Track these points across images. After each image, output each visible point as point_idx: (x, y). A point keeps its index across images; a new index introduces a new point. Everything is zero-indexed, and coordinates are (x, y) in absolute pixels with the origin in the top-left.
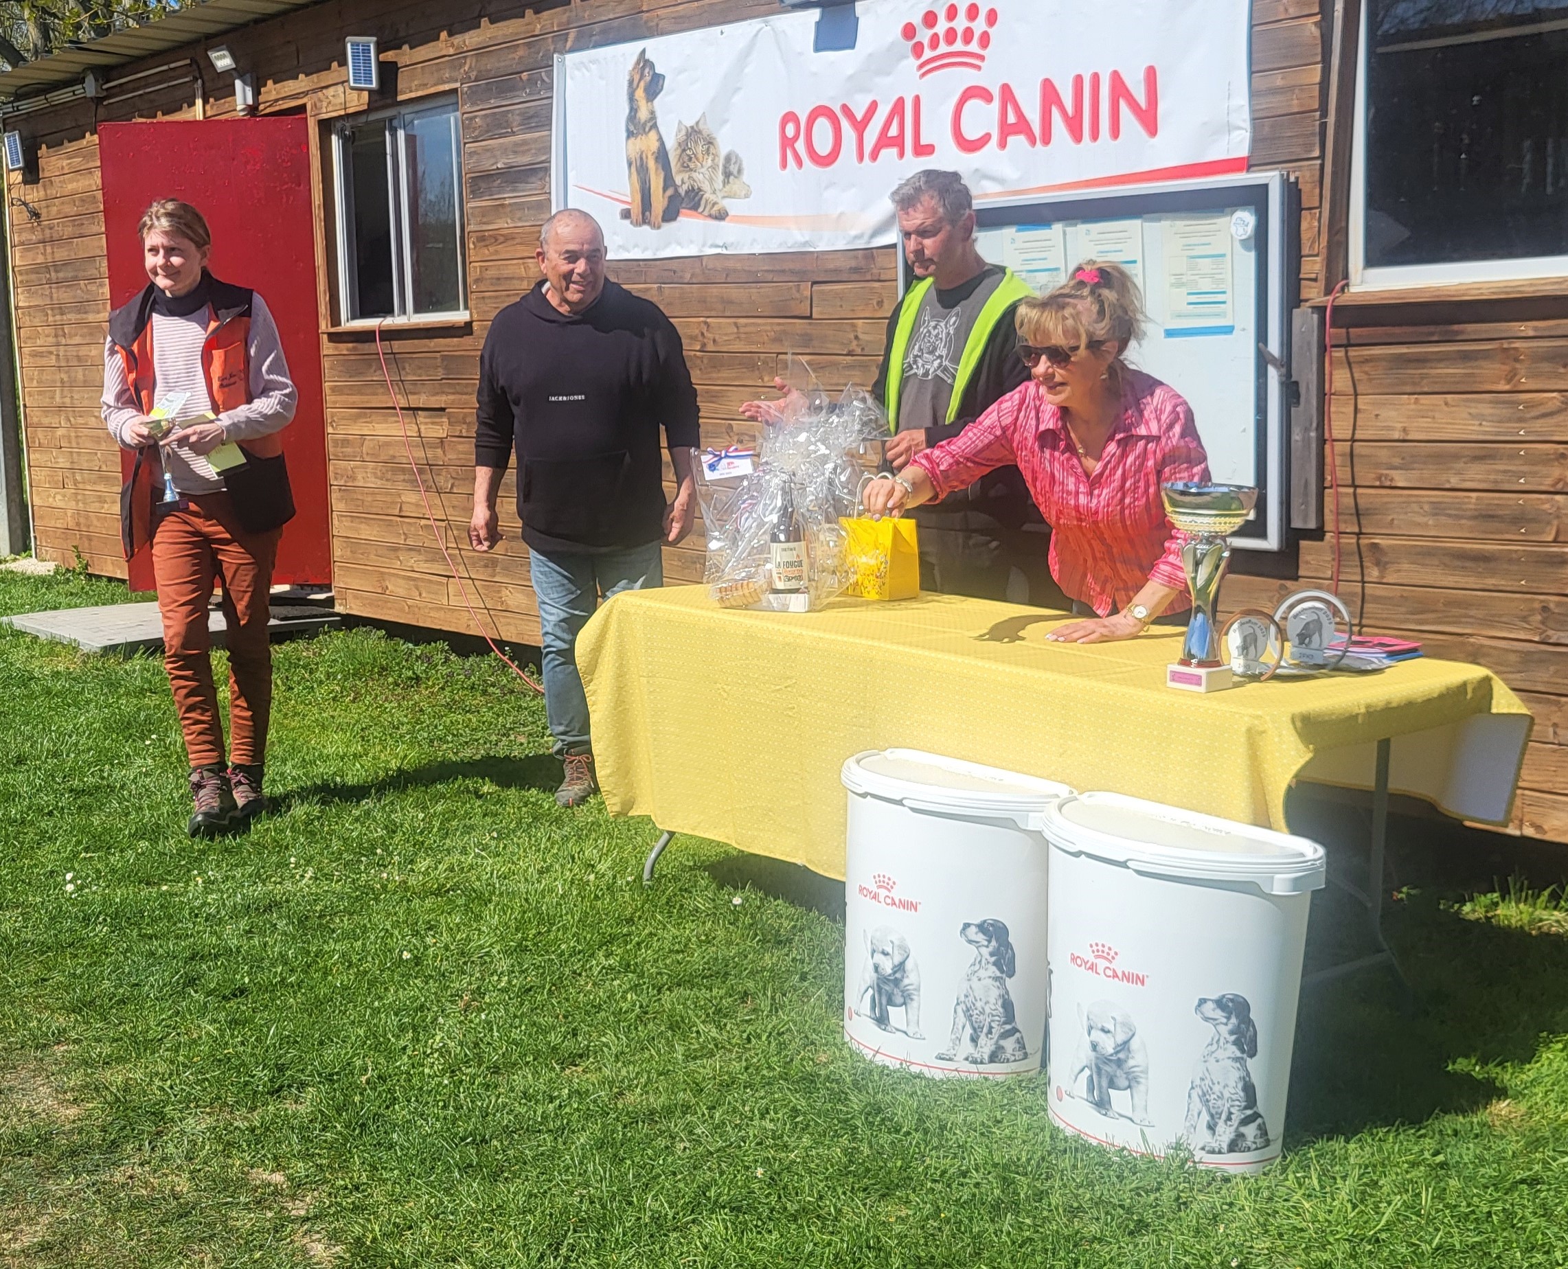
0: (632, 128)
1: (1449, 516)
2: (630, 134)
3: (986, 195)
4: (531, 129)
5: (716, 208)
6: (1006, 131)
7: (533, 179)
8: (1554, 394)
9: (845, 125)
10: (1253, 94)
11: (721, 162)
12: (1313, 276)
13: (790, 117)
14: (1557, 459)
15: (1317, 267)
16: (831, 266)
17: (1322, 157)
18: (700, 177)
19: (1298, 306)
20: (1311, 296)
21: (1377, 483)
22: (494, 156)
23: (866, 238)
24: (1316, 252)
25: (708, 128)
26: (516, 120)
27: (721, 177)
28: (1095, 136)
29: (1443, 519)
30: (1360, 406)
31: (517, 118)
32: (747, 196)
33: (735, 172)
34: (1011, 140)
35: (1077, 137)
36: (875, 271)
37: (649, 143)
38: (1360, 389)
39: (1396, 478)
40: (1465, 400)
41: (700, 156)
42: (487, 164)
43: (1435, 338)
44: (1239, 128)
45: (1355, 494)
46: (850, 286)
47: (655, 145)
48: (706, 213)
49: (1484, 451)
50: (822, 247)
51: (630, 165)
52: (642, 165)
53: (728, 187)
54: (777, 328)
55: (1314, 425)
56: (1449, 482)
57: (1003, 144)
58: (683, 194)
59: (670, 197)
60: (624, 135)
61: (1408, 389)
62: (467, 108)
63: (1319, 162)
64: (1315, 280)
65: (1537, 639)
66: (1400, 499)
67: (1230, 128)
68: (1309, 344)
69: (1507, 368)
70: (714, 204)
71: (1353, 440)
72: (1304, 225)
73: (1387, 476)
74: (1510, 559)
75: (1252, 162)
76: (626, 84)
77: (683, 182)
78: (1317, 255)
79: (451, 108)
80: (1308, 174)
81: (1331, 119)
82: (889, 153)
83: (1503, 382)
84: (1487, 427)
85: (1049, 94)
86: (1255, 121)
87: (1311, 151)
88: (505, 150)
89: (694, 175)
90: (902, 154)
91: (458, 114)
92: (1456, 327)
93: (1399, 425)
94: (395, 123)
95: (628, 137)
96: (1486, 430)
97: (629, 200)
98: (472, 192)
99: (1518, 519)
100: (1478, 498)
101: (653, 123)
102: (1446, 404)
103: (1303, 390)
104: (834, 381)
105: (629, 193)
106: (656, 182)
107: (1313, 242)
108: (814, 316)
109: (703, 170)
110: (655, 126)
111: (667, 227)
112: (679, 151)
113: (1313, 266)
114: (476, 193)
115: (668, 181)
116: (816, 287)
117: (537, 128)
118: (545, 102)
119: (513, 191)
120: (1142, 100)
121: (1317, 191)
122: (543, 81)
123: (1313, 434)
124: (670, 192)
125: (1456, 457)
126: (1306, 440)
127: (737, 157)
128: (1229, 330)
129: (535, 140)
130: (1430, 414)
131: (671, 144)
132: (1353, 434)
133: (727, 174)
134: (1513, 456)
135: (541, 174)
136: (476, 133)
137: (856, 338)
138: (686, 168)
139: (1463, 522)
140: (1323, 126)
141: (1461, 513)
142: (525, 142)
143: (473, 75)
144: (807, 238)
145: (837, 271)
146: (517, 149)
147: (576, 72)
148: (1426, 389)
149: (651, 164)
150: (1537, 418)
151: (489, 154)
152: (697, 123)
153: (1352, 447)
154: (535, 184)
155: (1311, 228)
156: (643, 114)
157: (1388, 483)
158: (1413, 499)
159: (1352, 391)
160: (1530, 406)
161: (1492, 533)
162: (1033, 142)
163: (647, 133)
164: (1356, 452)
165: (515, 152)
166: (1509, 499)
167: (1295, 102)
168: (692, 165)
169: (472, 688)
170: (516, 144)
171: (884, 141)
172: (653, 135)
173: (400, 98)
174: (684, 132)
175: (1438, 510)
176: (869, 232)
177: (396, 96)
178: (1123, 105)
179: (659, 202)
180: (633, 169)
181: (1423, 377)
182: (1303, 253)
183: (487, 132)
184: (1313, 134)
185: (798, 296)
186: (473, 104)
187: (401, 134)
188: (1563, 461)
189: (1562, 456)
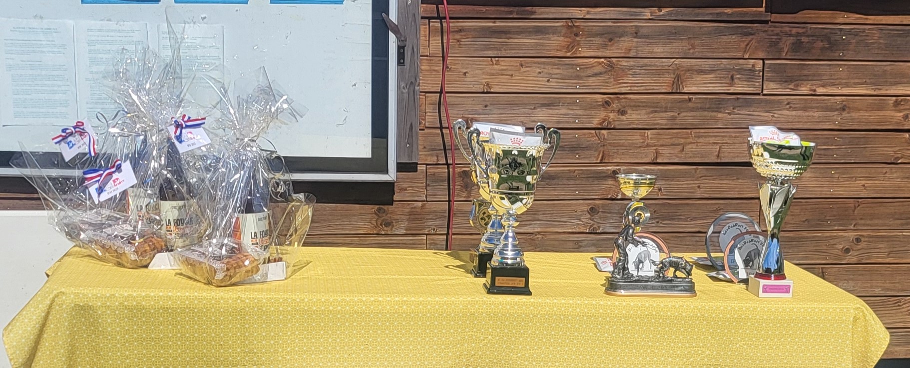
8: (602, 60)
14: (603, 106)
30: (450, 66)
38: (451, 52)
40: (537, 63)
43: (514, 16)
49: (549, 99)
55: (418, 81)
61: (492, 53)
65: (587, 231)
68: (414, 15)
69: (569, 40)
73: (472, 119)
74: (569, 176)
83: (565, 50)
84: (553, 83)
92: (530, 9)
93: (483, 81)
99: (575, 148)
102: (521, 65)
103: (408, 52)
123: (417, 88)
126: (412, 93)
130: (508, 73)
134: (571, 103)
148: (506, 54)
150: (590, 76)
160: (584, 67)
161: (555, 159)
166: (570, 134)
181: (504, 44)
188: (607, 106)
189: (607, 103)
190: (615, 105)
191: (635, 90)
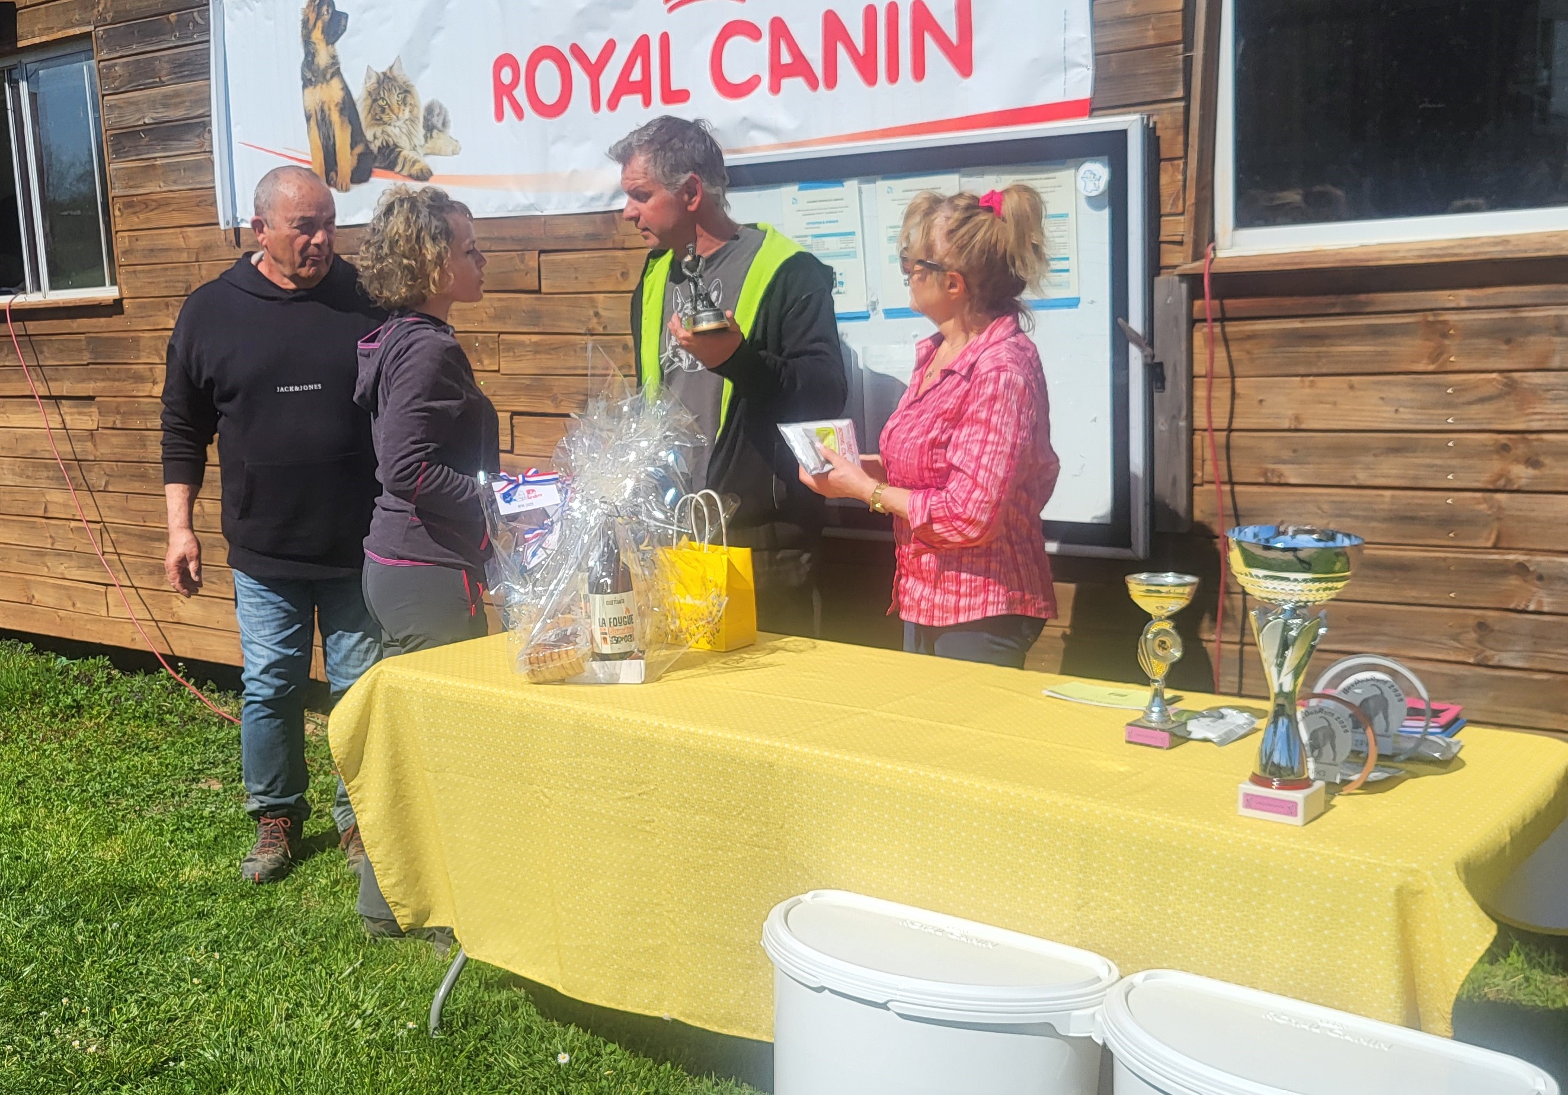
0: (309, 75)
1: (1356, 517)
2: (307, 83)
3: (756, 148)
4: (183, 79)
5: (417, 167)
6: (779, 73)
7: (188, 137)
8: (1494, 375)
9: (575, 67)
10: (1097, 25)
11: (421, 113)
12: (1178, 238)
13: (506, 60)
14: (1497, 452)
15: (1181, 229)
16: (563, 232)
17: (1187, 97)
18: (396, 132)
19: (1159, 274)
20: (1175, 262)
21: (1262, 480)
22: (138, 111)
23: (606, 199)
24: (1180, 209)
25: (405, 74)
26: (164, 68)
27: (421, 131)
28: (893, 76)
29: (1348, 522)
30: (1238, 390)
31: (166, 65)
32: (454, 153)
33: (439, 125)
34: (785, 83)
35: (870, 77)
36: (616, 237)
37: (332, 92)
38: (1238, 370)
39: (1286, 473)
40: (1378, 383)
41: (395, 107)
42: (132, 119)
43: (1337, 310)
44: (1081, 65)
45: (1232, 492)
46: (586, 255)
47: (338, 95)
48: (405, 173)
49: (1400, 441)
50: (551, 209)
51: (308, 119)
52: (323, 119)
53: (430, 143)
54: (496, 304)
55: (1184, 413)
56: (1354, 478)
57: (775, 88)
58: (375, 150)
59: (360, 156)
60: (301, 83)
61: (1302, 370)
62: (104, 55)
63: (1182, 104)
64: (1181, 243)
65: (1471, 660)
66: (1292, 498)
67: (1067, 65)
68: (1176, 319)
69: (1431, 344)
70: (414, 163)
71: (1230, 430)
72: (1164, 179)
73: (1273, 470)
74: (1437, 568)
75: (1093, 106)
76: (299, 25)
77: (375, 138)
78: (1182, 214)
79: (83, 56)
80: (1168, 119)
81: (1198, 53)
82: (631, 102)
83: (1425, 361)
84: (1405, 414)
85: (833, 26)
86: (1101, 56)
87: (1172, 91)
88: (153, 104)
89: (389, 129)
90: (647, 102)
91: (93, 62)
92: (1363, 297)
93: (1290, 413)
94: (16, 74)
95: (305, 86)
96: (1407, 418)
97: (309, 159)
98: (115, 152)
99: (1447, 521)
100: (1393, 497)
101: (335, 70)
102: (1352, 387)
103: (1168, 373)
104: (570, 364)
105: (309, 151)
106: (342, 138)
107: (1177, 198)
108: (543, 290)
109: (398, 123)
110: (337, 73)
111: (356, 189)
112: (369, 101)
113: (1176, 227)
114: (119, 152)
115: (357, 137)
116: (543, 257)
117: (193, 76)
118: (199, 47)
119: (164, 150)
120: (952, 34)
121: (1181, 138)
122: (196, 23)
123: (1183, 424)
124: (359, 149)
125: (1364, 449)
126: (1174, 432)
127: (441, 107)
128: (1073, 303)
129: (190, 92)
130: (1330, 400)
131: (358, 93)
132: (1231, 422)
133: (429, 128)
134: (1440, 449)
135: (197, 132)
136: (116, 84)
137: (597, 314)
138: (378, 121)
139: (1373, 524)
140: (1188, 62)
141: (1371, 514)
142: (177, 94)
143: (109, 16)
144: (532, 201)
145: (569, 238)
146: (166, 102)
147: (236, 11)
148: (1324, 370)
149: (335, 117)
150: (1470, 403)
151: (133, 108)
152: (391, 68)
153: (1228, 438)
154: (191, 143)
155: (1173, 182)
156: (322, 59)
157: (1275, 480)
158: (1308, 498)
159: (1227, 372)
160: (1460, 389)
161: (1412, 537)
162: (813, 84)
163: (328, 82)
164: (1232, 443)
165: (165, 106)
166: (1434, 498)
167: (1151, 33)
168: (385, 118)
169: (146, 716)
170: (166, 96)
171: (624, 87)
172: (335, 83)
173: (20, 44)
174: (374, 80)
175: (1342, 513)
176: (610, 193)
177: (16, 41)
178: (929, 42)
179: (346, 160)
180: (313, 123)
181: (1319, 355)
182: (1163, 212)
183: (130, 82)
184: (1175, 71)
185: (522, 267)
186: (111, 50)
187: (23, 86)
188: (1503, 452)
189: (1505, 448)
190: (1519, 452)
191: (1559, 425)
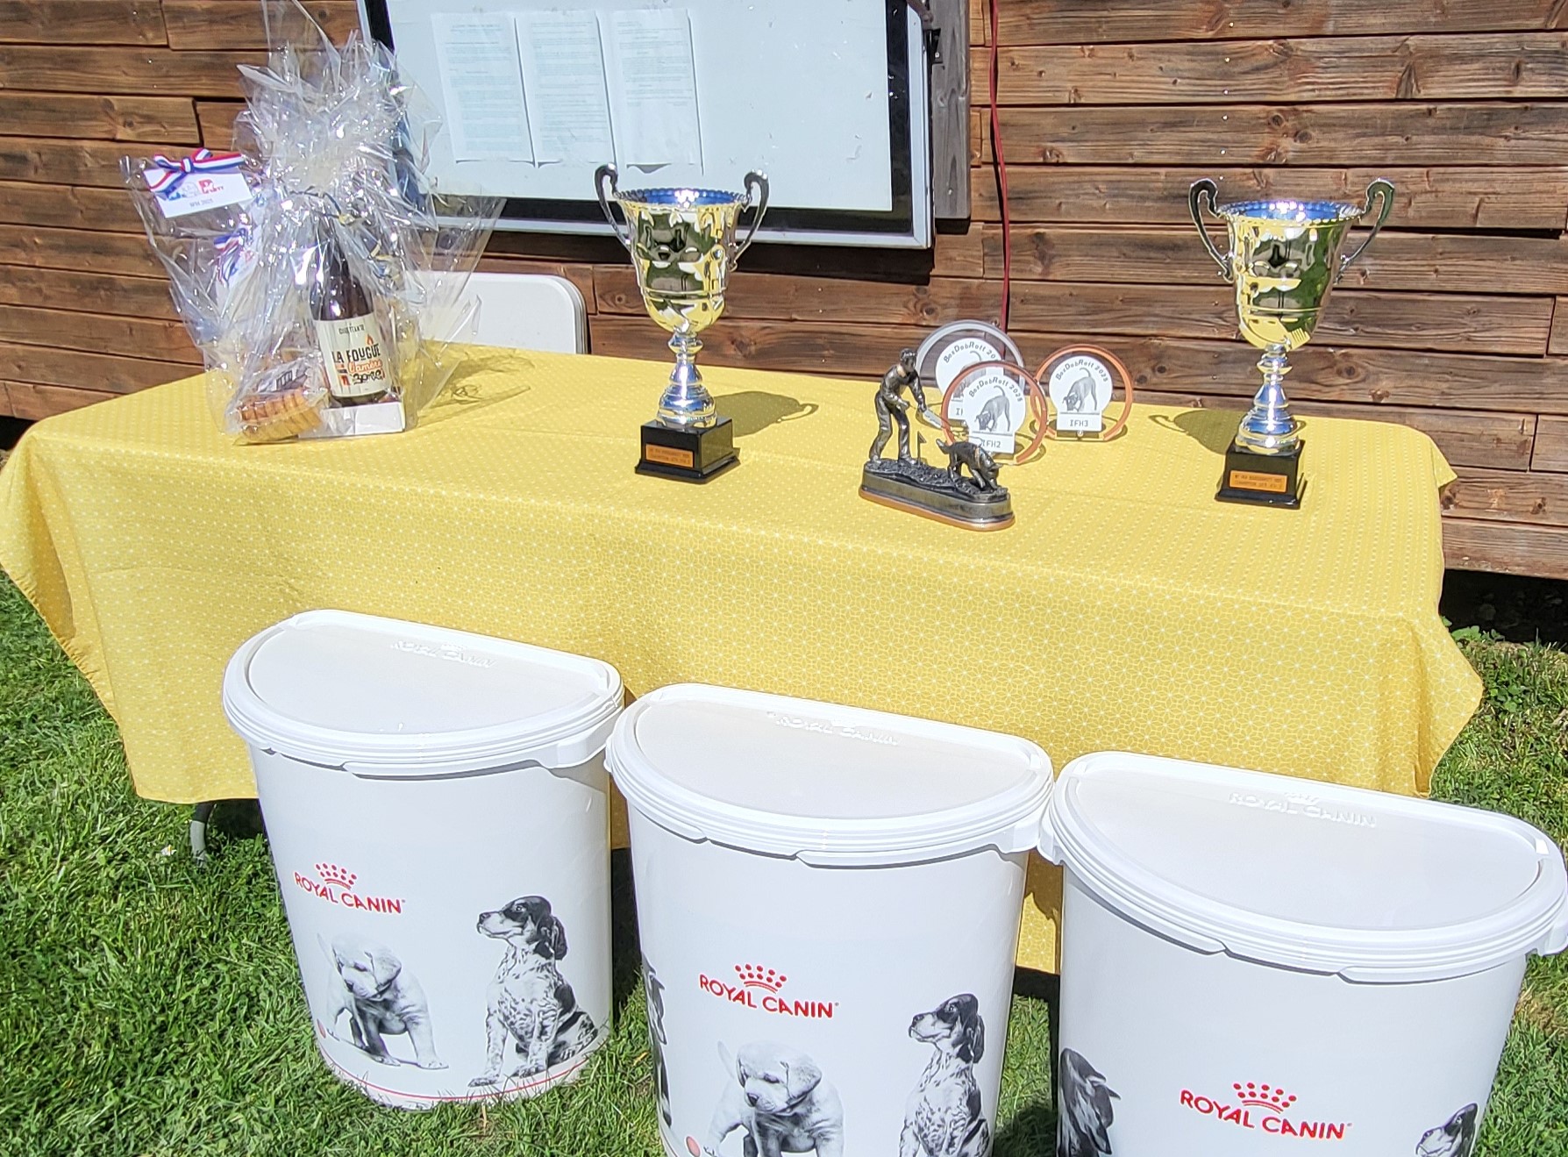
1: (1132, 197)
8: (1271, 42)
14: (1269, 125)
21: (1041, 160)
29: (1124, 202)
30: (1018, 61)
39: (1065, 153)
40: (1158, 51)
49: (1177, 115)
55: (964, 87)
56: (1131, 155)
61: (1082, 38)
66: (1069, 179)
69: (1207, 8)
73: (1053, 149)
83: (1204, 27)
84: (1183, 85)
93: (1069, 85)
96: (1184, 90)
100: (1167, 175)
102: (1131, 56)
103: (945, 41)
123: (962, 99)
125: (1142, 124)
130: (1109, 70)
134: (1214, 122)
139: (1148, 203)
141: (1145, 193)
148: (1105, 38)
150: (1247, 72)
157: (1054, 160)
158: (1087, 178)
160: (1237, 57)
161: (1184, 216)
175: (1117, 190)
181: (1101, 21)
188: (1273, 125)
189: (1276, 120)
190: (1289, 124)
191: (1329, 95)
